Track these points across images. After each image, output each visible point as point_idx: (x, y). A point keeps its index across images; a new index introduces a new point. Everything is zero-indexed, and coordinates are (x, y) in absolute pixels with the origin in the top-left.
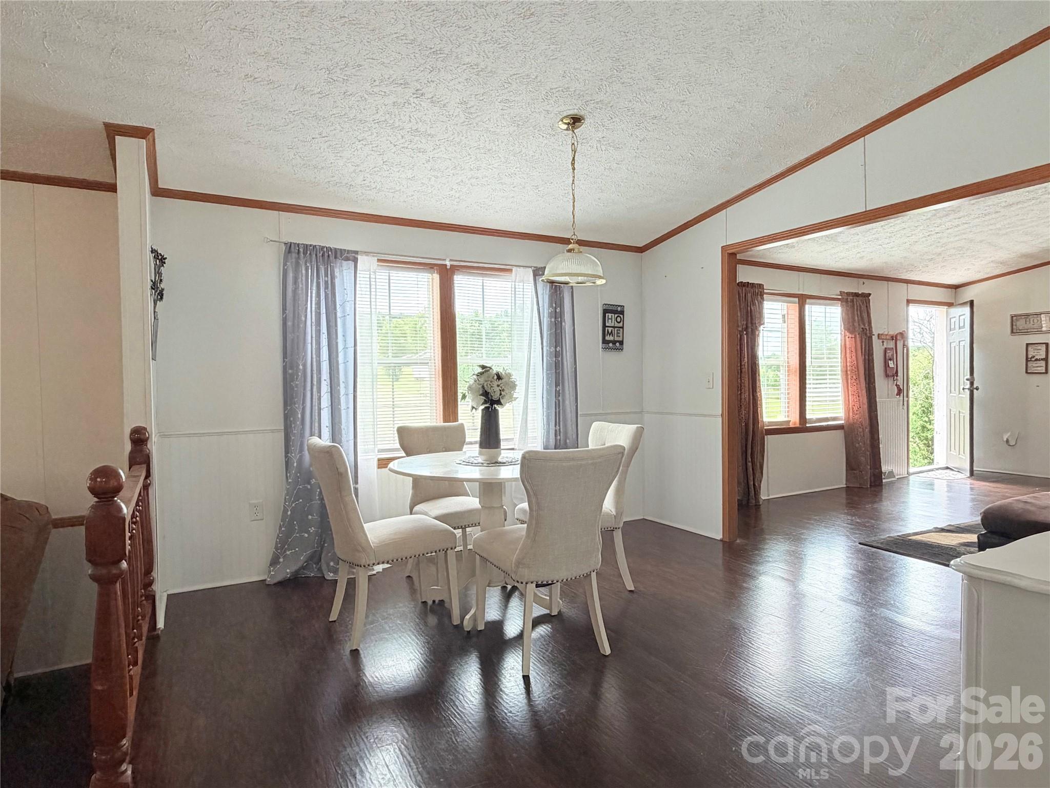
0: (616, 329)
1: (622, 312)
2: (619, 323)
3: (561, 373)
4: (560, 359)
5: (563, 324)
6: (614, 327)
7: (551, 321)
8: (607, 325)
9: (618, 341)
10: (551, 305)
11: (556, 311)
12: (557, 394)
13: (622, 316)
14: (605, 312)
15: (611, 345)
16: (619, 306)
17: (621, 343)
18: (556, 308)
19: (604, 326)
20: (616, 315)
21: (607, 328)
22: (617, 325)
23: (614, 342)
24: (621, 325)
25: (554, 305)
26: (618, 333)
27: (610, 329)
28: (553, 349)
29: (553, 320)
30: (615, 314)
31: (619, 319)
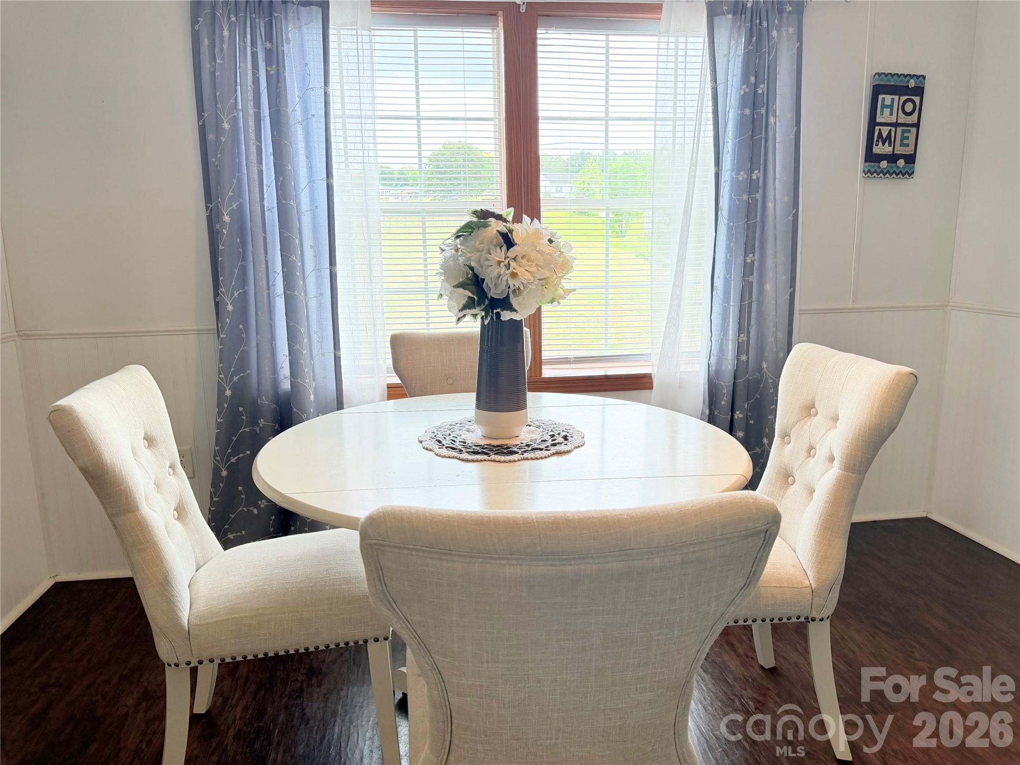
0: (899, 129)
1: (919, 91)
2: (908, 114)
3: (758, 228)
4: (759, 196)
5: (772, 120)
6: (896, 125)
7: (742, 115)
8: (878, 120)
9: (902, 156)
10: (745, 80)
11: (755, 93)
12: (748, 269)
13: (917, 99)
14: (878, 90)
15: (884, 164)
16: (912, 76)
17: (911, 159)
18: (756, 86)
19: (872, 122)
20: (903, 98)
21: (877, 128)
22: (903, 119)
23: (892, 158)
24: (913, 119)
25: (753, 79)
26: (903, 138)
27: (885, 131)
28: (743, 176)
29: (747, 112)
30: (900, 95)
31: (909, 107)
